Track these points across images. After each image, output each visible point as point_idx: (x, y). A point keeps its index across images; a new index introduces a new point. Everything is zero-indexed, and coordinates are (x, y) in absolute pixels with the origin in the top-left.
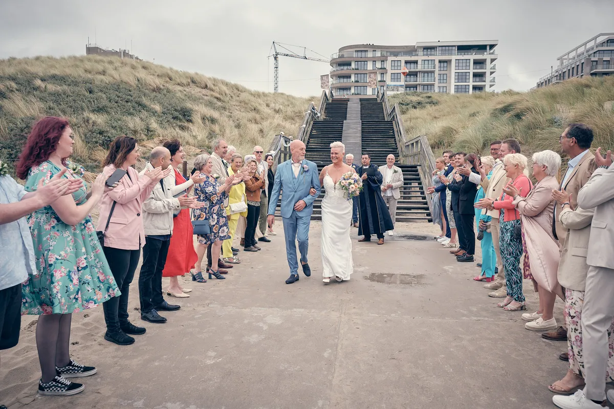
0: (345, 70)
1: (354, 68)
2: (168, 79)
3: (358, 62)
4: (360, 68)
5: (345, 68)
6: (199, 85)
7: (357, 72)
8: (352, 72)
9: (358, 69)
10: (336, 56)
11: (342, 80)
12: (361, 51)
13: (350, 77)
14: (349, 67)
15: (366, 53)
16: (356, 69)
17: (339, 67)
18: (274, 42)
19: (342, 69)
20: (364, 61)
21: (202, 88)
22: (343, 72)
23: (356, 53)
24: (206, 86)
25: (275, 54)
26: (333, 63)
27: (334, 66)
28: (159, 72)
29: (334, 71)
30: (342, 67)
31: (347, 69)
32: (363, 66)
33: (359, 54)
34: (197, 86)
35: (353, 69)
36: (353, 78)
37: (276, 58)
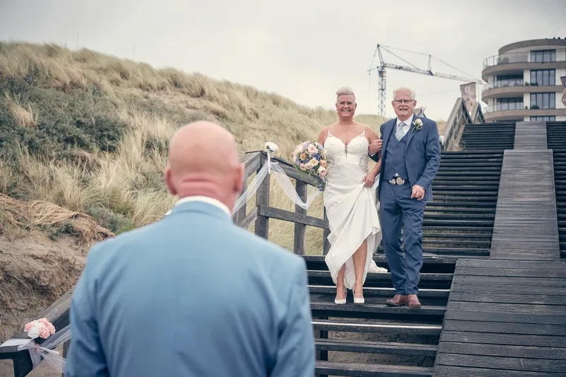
0: (511, 87)
1: (529, 82)
2: (118, 76)
3: (536, 71)
4: (540, 82)
5: (512, 83)
6: (186, 90)
7: (535, 89)
8: (524, 89)
9: (537, 84)
10: (493, 62)
11: (505, 106)
12: (543, 51)
13: (520, 99)
14: (518, 82)
15: (553, 55)
16: (532, 84)
17: (499, 82)
18: (378, 46)
19: (505, 86)
20: (549, 70)
21: (193, 96)
22: (508, 90)
23: (533, 56)
24: (203, 92)
25: (379, 65)
26: (488, 73)
27: (490, 79)
28: (103, 64)
29: (490, 89)
30: (505, 82)
31: (516, 85)
32: (546, 78)
33: (539, 57)
34: (183, 92)
35: (527, 84)
36: (527, 102)
37: (381, 73)
